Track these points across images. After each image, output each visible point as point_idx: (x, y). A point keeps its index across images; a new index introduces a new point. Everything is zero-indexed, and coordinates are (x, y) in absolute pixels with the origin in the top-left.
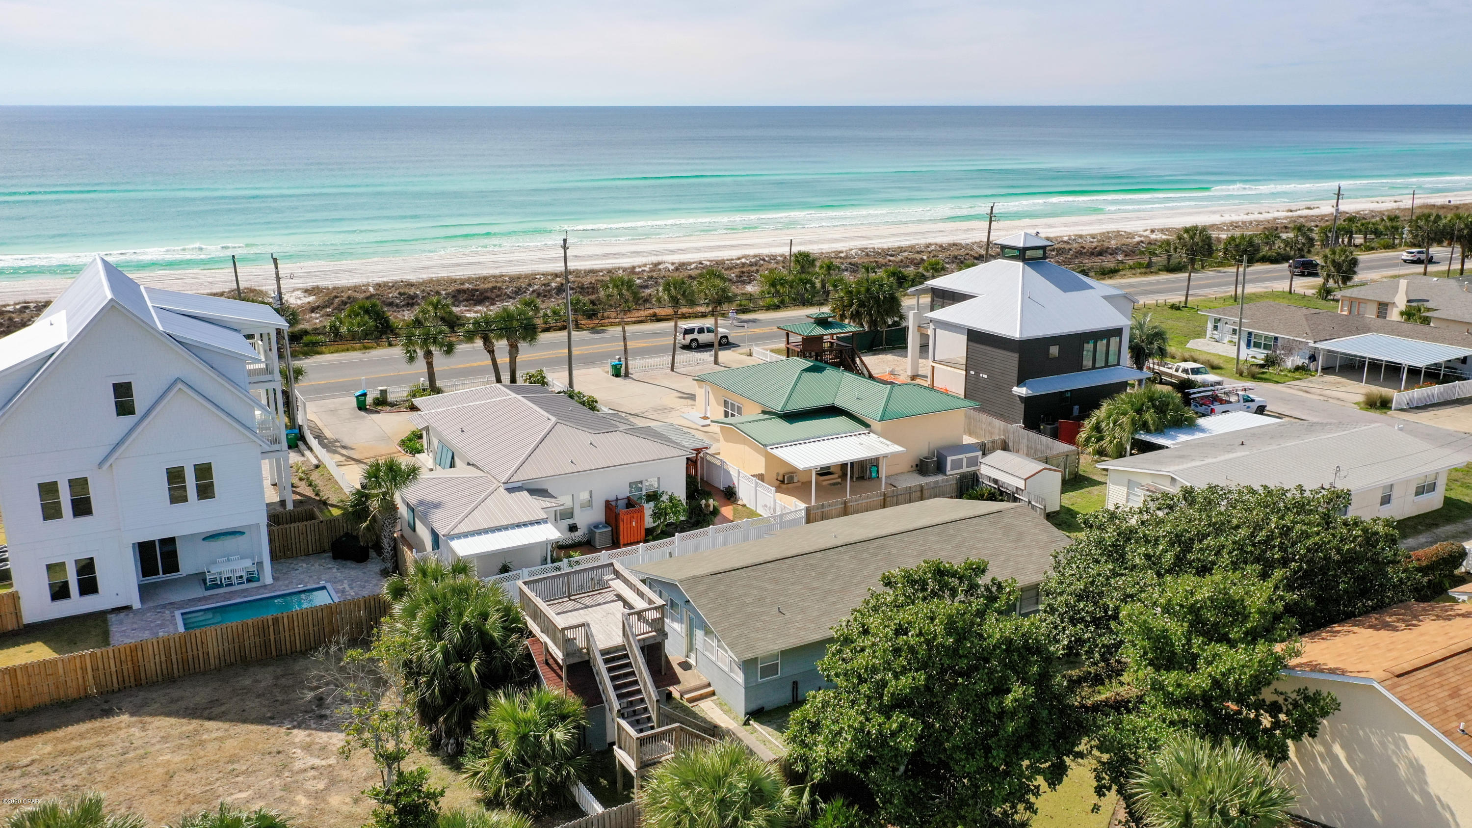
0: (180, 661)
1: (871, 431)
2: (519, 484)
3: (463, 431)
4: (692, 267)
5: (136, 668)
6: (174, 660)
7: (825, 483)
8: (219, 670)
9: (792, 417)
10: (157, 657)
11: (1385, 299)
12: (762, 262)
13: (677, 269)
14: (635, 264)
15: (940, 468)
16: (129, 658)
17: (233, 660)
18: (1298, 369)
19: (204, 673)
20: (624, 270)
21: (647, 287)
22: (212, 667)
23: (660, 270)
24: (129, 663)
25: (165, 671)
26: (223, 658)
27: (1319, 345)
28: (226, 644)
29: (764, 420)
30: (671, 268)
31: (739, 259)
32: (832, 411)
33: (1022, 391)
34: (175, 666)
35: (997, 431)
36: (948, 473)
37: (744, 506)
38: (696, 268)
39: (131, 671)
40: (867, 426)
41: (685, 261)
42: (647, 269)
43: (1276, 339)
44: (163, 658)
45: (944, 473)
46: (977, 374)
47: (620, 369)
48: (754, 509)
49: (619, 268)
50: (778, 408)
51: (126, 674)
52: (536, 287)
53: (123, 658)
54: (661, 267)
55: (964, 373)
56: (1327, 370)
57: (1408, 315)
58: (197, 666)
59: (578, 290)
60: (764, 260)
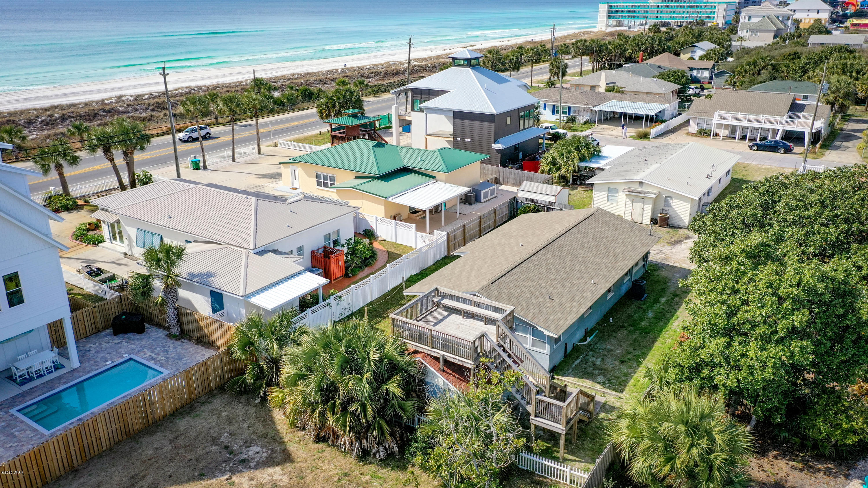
0: (78, 451)
1: (437, 181)
2: (262, 248)
3: (170, 218)
4: (146, 97)
5: (41, 470)
6: (73, 453)
7: (418, 218)
8: (111, 449)
9: (387, 177)
10: (58, 454)
11: (593, 84)
12: (193, 91)
13: (136, 100)
14: (104, 98)
15: (478, 199)
16: (34, 462)
17: (120, 438)
18: (585, 123)
19: (100, 456)
20: (97, 102)
21: (128, 112)
22: (104, 449)
23: (123, 101)
24: (35, 467)
25: (66, 465)
26: (112, 439)
27: (595, 108)
28: (113, 425)
29: (367, 182)
30: (132, 99)
31: (176, 90)
32: (405, 171)
33: (499, 146)
34: (74, 458)
35: (490, 172)
36: (482, 201)
37: (384, 240)
38: (149, 98)
39: (37, 473)
40: (434, 177)
41: (140, 93)
42: (113, 100)
43: (569, 108)
44: (63, 454)
45: (480, 202)
46: (463, 140)
47: (199, 164)
48: (394, 241)
49: (92, 102)
50: (376, 172)
51: (32, 478)
52: (43, 118)
53: (29, 465)
54: (123, 98)
55: (452, 140)
56: (600, 122)
57: (608, 90)
58: (92, 451)
59: (78, 118)
60: (194, 90)
